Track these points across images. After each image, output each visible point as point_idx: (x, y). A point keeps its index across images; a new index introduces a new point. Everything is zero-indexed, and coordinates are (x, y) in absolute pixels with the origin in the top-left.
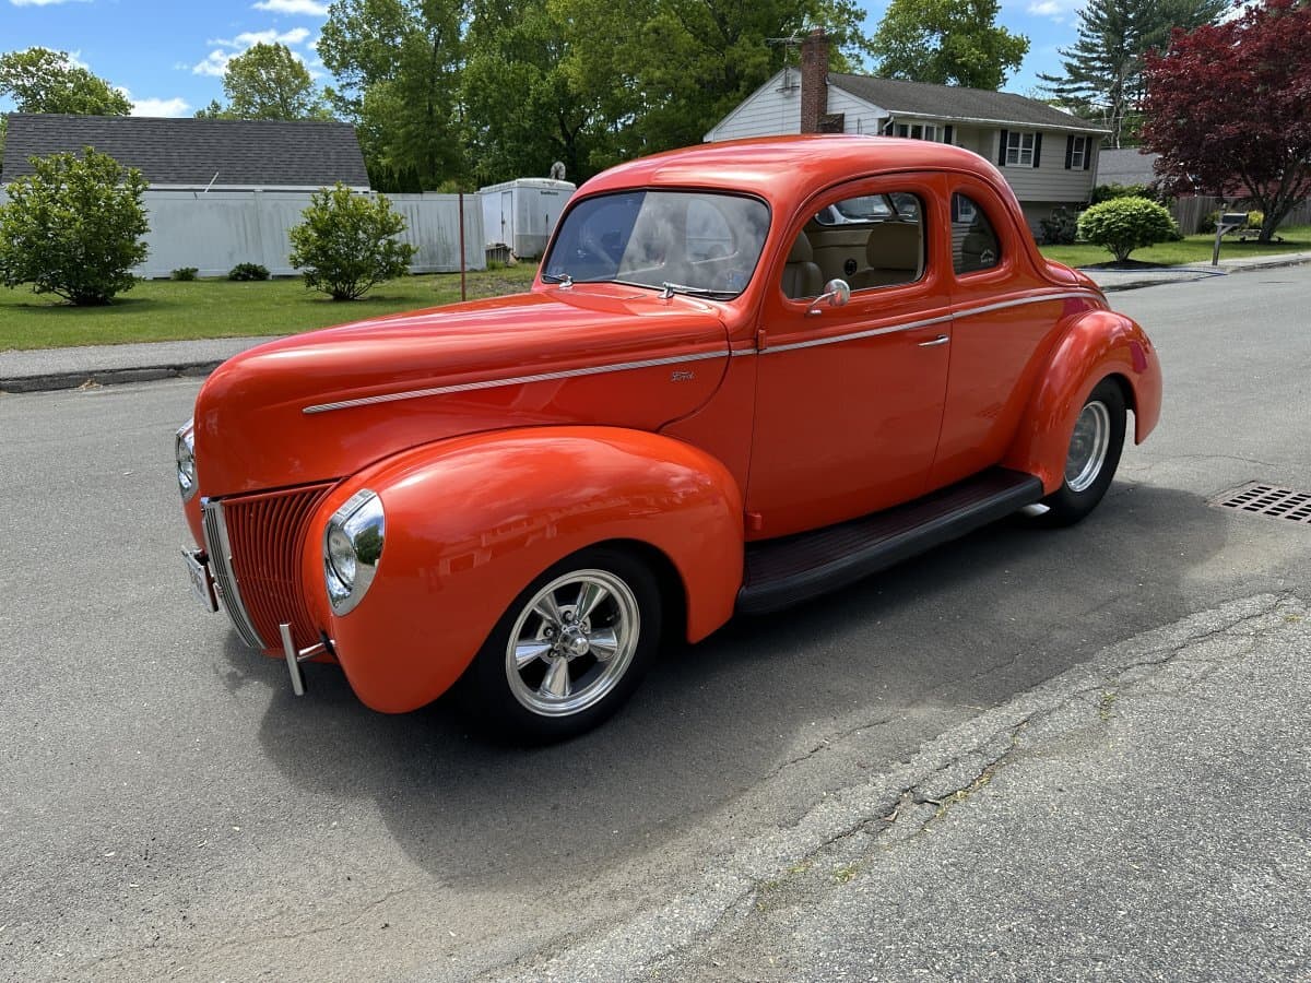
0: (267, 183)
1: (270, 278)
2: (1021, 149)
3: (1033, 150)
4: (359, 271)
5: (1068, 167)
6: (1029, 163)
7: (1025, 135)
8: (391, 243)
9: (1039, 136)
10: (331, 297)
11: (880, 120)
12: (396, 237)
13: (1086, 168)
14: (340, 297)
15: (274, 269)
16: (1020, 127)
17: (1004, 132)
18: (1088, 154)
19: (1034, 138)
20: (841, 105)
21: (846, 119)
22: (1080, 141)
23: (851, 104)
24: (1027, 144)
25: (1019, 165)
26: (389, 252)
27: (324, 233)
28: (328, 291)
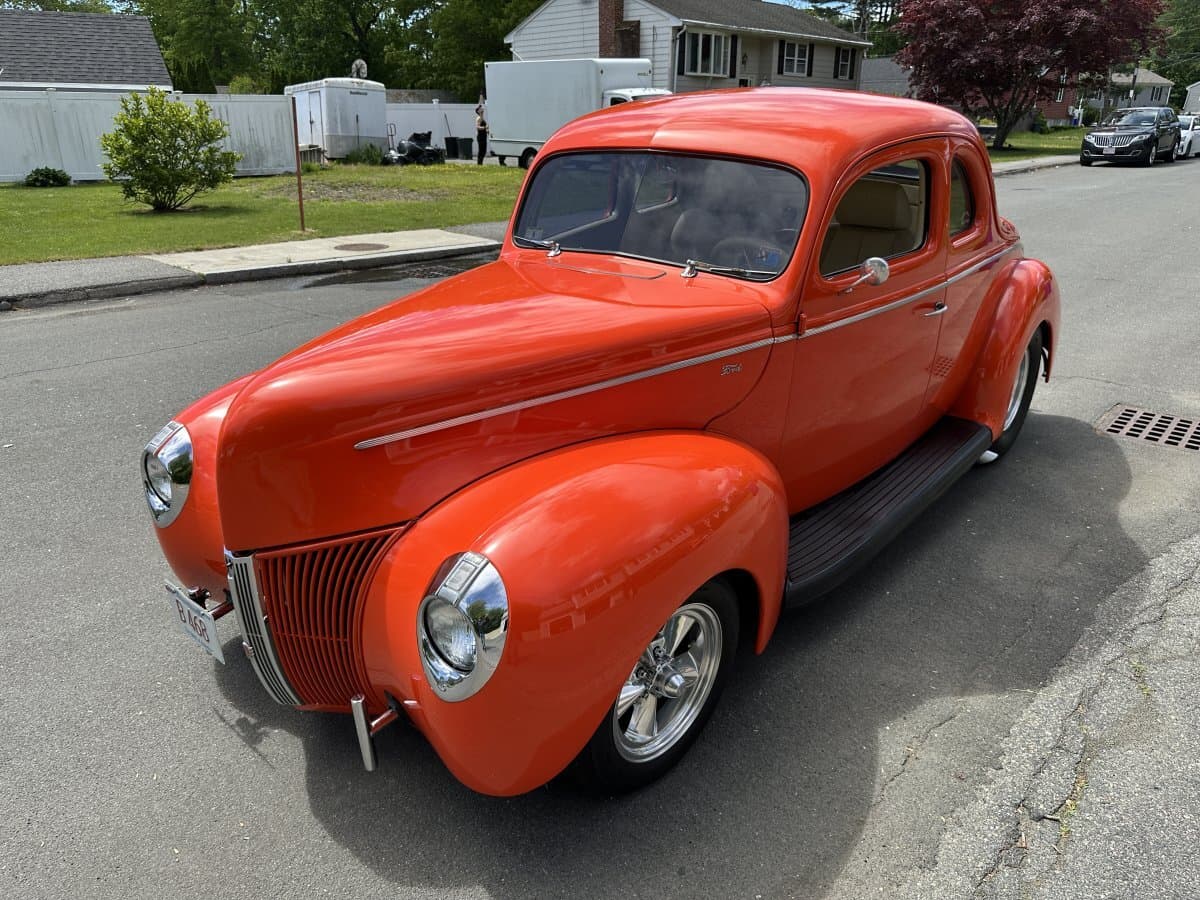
0: (58, 80)
1: (72, 183)
2: (796, 58)
3: (807, 60)
4: (183, 179)
5: (836, 76)
6: (803, 72)
7: (800, 46)
8: (211, 151)
9: (812, 47)
10: (151, 207)
11: (674, 28)
12: (214, 145)
13: (851, 77)
14: (161, 209)
15: (75, 174)
16: (795, 38)
17: (782, 43)
18: (853, 64)
19: (808, 48)
20: (637, 13)
21: (642, 26)
22: (844, 51)
23: (647, 12)
24: (802, 54)
25: (795, 73)
26: (210, 161)
27: (140, 140)
28: (147, 201)
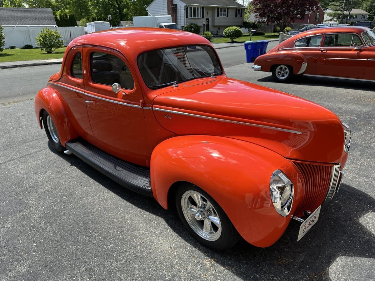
1: (33, 48)
2: (223, 12)
3: (226, 12)
4: (52, 46)
5: (236, 16)
6: (225, 16)
7: (224, 9)
8: (59, 40)
9: (228, 9)
10: (47, 52)
11: (185, 6)
12: (59, 39)
13: (241, 17)
14: (49, 52)
15: (34, 46)
16: (222, 7)
17: (218, 8)
18: (241, 13)
19: (226, 9)
20: (177, 2)
21: (178, 5)
22: (239, 10)
23: (179, 2)
24: (225, 11)
25: (223, 16)
26: (58, 43)
27: (44, 38)
28: (46, 51)
